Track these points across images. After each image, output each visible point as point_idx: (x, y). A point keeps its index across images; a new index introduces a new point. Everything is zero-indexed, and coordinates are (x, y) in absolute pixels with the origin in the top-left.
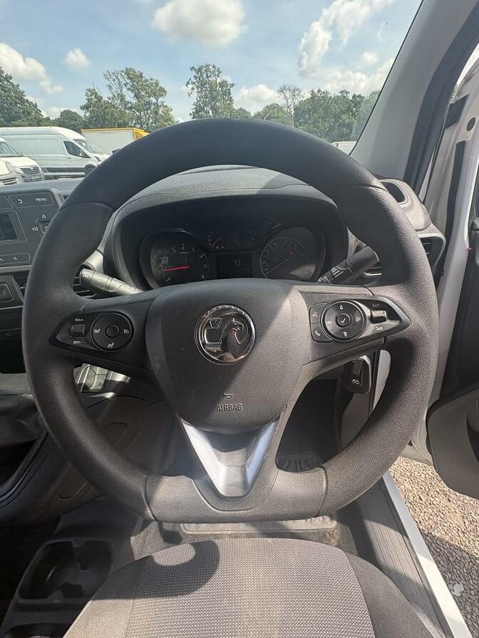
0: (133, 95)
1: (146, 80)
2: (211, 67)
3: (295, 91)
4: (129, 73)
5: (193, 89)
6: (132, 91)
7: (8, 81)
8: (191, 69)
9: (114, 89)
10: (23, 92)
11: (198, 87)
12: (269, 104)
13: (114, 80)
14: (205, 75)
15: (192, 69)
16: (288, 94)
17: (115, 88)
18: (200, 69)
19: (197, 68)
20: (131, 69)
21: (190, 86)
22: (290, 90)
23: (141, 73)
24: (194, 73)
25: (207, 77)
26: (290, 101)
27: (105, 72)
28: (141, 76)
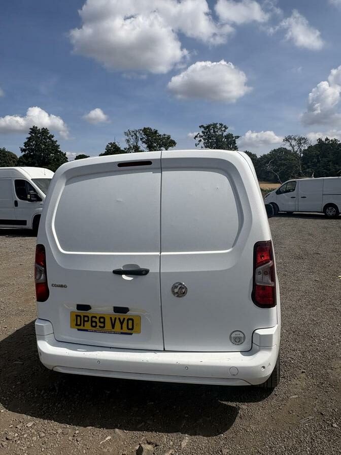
0: (146, 146)
1: (160, 135)
2: (218, 125)
3: (301, 141)
4: (145, 131)
5: (200, 141)
6: (146, 144)
7: (50, 139)
8: (200, 127)
9: (131, 143)
10: (59, 146)
11: (204, 139)
12: (276, 148)
13: (132, 136)
14: (212, 131)
15: (202, 126)
16: (294, 143)
17: (132, 141)
18: (208, 127)
19: (205, 126)
20: (148, 128)
21: (198, 139)
22: (295, 140)
23: (156, 131)
24: (203, 129)
25: (214, 132)
26: (296, 148)
27: (126, 131)
28: (156, 132)
